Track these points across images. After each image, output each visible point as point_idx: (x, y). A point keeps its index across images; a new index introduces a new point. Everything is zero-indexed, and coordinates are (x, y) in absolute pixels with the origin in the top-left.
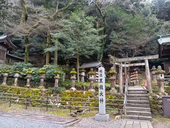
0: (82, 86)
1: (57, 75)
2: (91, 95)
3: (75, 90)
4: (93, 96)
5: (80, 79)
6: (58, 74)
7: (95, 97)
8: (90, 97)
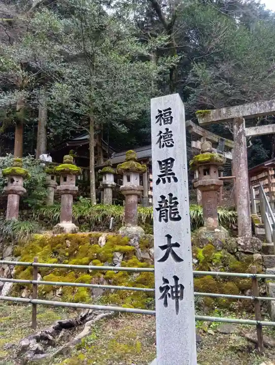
0: (104, 217)
1: (12, 181)
2: (128, 247)
3: (74, 232)
4: (134, 252)
5: (99, 197)
6: (19, 176)
7: (142, 256)
8: (121, 258)
